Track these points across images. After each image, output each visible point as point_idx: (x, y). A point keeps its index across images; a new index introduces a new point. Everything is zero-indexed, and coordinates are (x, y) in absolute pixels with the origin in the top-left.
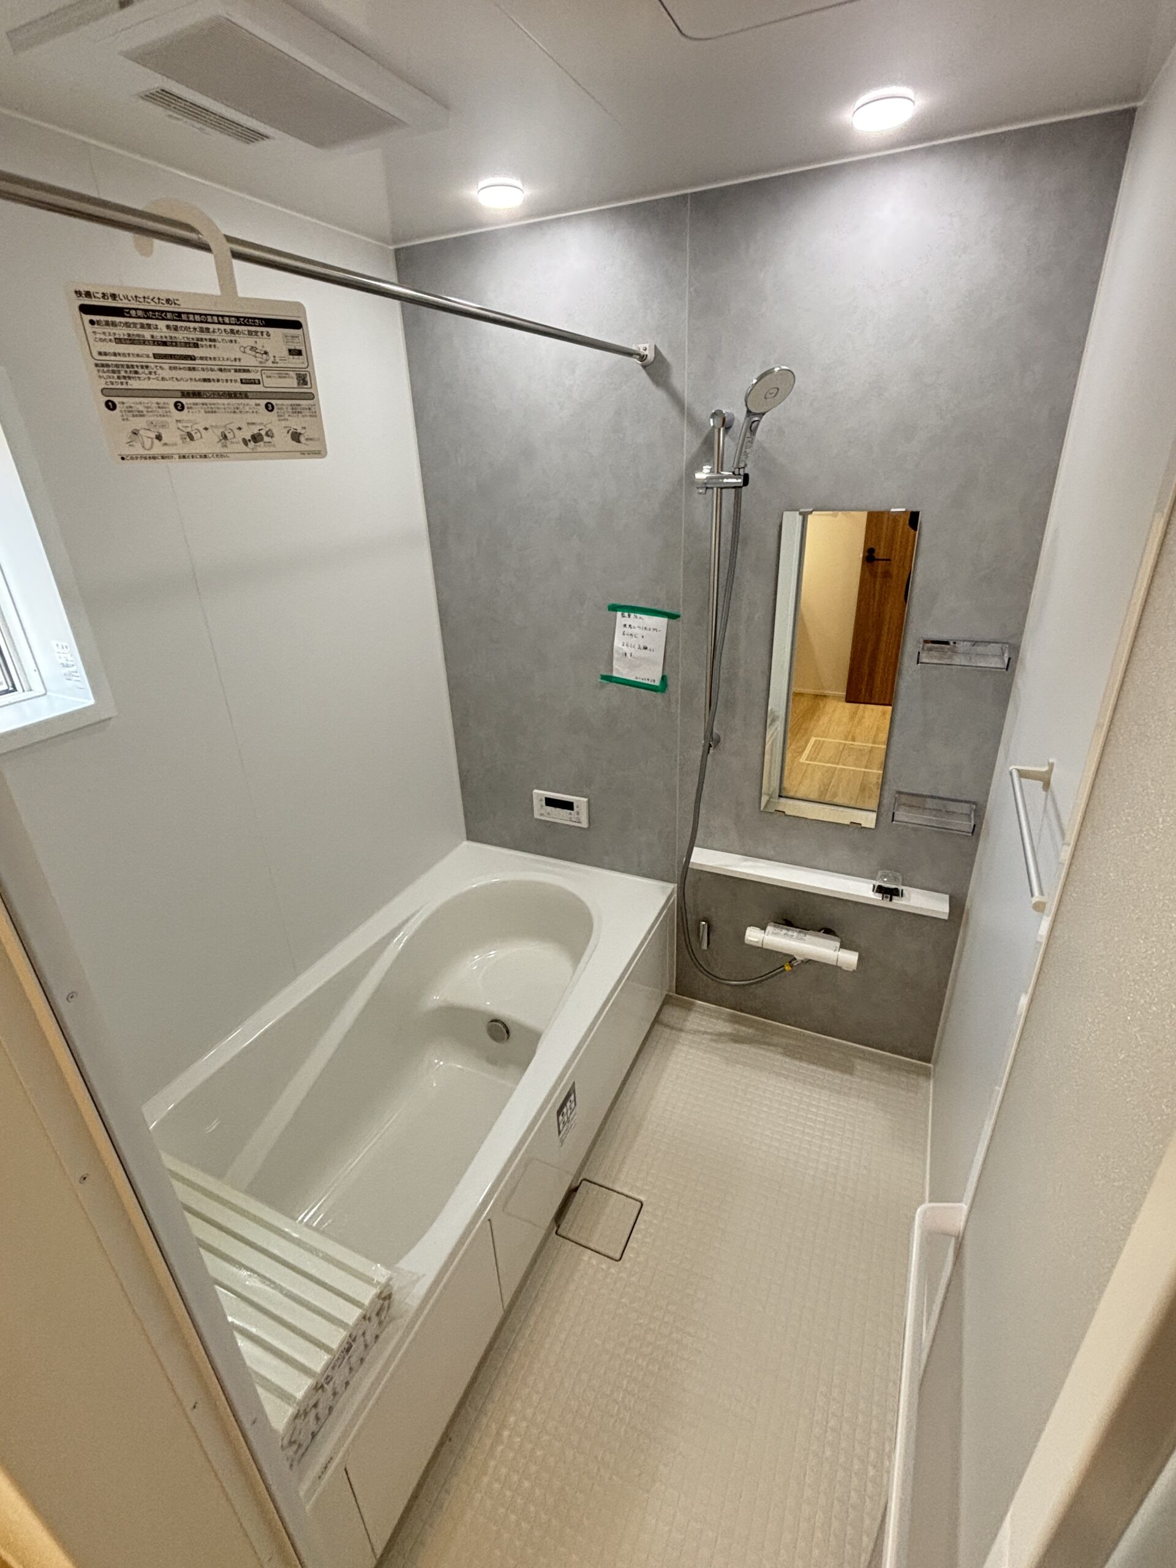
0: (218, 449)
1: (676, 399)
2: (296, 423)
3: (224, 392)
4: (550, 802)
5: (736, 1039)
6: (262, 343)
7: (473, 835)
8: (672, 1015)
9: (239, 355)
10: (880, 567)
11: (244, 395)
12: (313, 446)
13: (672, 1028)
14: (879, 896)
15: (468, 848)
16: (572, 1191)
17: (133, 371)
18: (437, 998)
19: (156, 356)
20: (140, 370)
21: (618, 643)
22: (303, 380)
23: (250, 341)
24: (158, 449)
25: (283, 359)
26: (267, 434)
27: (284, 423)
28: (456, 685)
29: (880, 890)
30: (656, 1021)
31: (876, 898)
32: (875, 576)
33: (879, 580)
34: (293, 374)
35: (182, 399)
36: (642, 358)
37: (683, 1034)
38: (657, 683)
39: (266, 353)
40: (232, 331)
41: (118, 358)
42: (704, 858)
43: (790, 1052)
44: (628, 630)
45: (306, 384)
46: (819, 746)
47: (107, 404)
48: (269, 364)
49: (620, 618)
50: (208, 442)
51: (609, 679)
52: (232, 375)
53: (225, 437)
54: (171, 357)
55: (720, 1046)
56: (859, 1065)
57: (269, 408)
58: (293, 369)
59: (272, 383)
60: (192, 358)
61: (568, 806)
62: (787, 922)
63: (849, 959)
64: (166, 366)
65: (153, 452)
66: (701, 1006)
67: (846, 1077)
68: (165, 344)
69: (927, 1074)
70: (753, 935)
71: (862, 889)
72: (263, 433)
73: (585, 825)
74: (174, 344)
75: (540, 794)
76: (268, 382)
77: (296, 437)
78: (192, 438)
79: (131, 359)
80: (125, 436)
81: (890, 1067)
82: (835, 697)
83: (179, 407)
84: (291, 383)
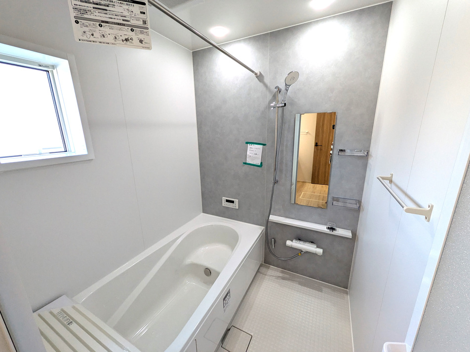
0: (113, 41)
1: (266, 85)
2: (142, 37)
3: (116, 23)
4: (227, 201)
5: (283, 278)
6: (131, 8)
7: (204, 211)
8: (263, 270)
9: (123, 11)
10: (319, 147)
11: (124, 25)
12: (146, 45)
13: (263, 274)
14: (329, 230)
15: (203, 215)
16: (228, 330)
17: (86, 12)
18: (189, 260)
19: (93, 8)
20: (88, 12)
21: (248, 153)
22: (145, 22)
23: (127, 7)
24: (92, 38)
25: (138, 14)
26: (131, 39)
27: (138, 36)
28: (202, 166)
29: (329, 228)
30: (258, 271)
31: (328, 231)
32: (318, 150)
33: (319, 151)
34: (142, 20)
35: (101, 23)
36: (256, 74)
37: (266, 276)
38: (259, 164)
39: (132, 12)
40: (121, 3)
41: (80, 7)
42: (273, 218)
43: (301, 284)
44: (251, 149)
45: (146, 24)
46: (304, 195)
47: (76, 21)
48: (133, 15)
49: (249, 146)
50: (110, 39)
51: (246, 163)
52: (120, 18)
53: (116, 38)
54: (99, 9)
55: (278, 281)
56: (324, 289)
57: (132, 30)
58: (141, 18)
59: (133, 22)
60: (106, 10)
61: (233, 202)
62: (299, 239)
63: (320, 251)
64: (97, 12)
65: (90, 39)
66: (272, 268)
67: (320, 293)
68: (97, 4)
69: (347, 293)
70: (289, 243)
71: (323, 228)
72: (129, 38)
73: (237, 208)
74: (100, 5)
75: (224, 199)
76: (132, 21)
77: (141, 41)
78: (104, 37)
79: (85, 8)
80: (81, 33)
81: (334, 290)
82: (308, 182)
83: (100, 26)
84: (140, 23)
